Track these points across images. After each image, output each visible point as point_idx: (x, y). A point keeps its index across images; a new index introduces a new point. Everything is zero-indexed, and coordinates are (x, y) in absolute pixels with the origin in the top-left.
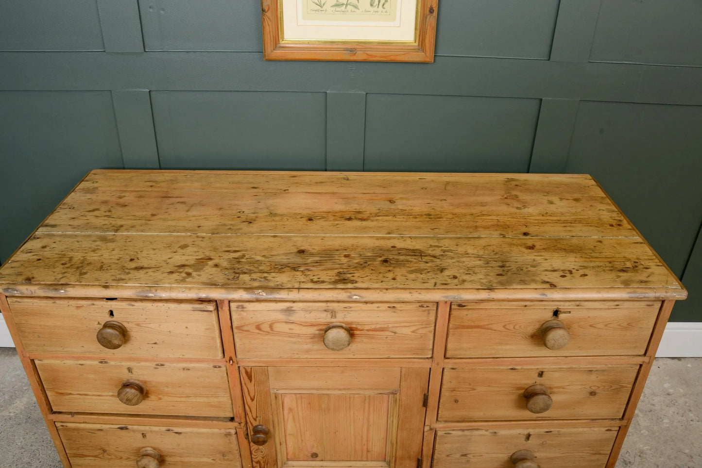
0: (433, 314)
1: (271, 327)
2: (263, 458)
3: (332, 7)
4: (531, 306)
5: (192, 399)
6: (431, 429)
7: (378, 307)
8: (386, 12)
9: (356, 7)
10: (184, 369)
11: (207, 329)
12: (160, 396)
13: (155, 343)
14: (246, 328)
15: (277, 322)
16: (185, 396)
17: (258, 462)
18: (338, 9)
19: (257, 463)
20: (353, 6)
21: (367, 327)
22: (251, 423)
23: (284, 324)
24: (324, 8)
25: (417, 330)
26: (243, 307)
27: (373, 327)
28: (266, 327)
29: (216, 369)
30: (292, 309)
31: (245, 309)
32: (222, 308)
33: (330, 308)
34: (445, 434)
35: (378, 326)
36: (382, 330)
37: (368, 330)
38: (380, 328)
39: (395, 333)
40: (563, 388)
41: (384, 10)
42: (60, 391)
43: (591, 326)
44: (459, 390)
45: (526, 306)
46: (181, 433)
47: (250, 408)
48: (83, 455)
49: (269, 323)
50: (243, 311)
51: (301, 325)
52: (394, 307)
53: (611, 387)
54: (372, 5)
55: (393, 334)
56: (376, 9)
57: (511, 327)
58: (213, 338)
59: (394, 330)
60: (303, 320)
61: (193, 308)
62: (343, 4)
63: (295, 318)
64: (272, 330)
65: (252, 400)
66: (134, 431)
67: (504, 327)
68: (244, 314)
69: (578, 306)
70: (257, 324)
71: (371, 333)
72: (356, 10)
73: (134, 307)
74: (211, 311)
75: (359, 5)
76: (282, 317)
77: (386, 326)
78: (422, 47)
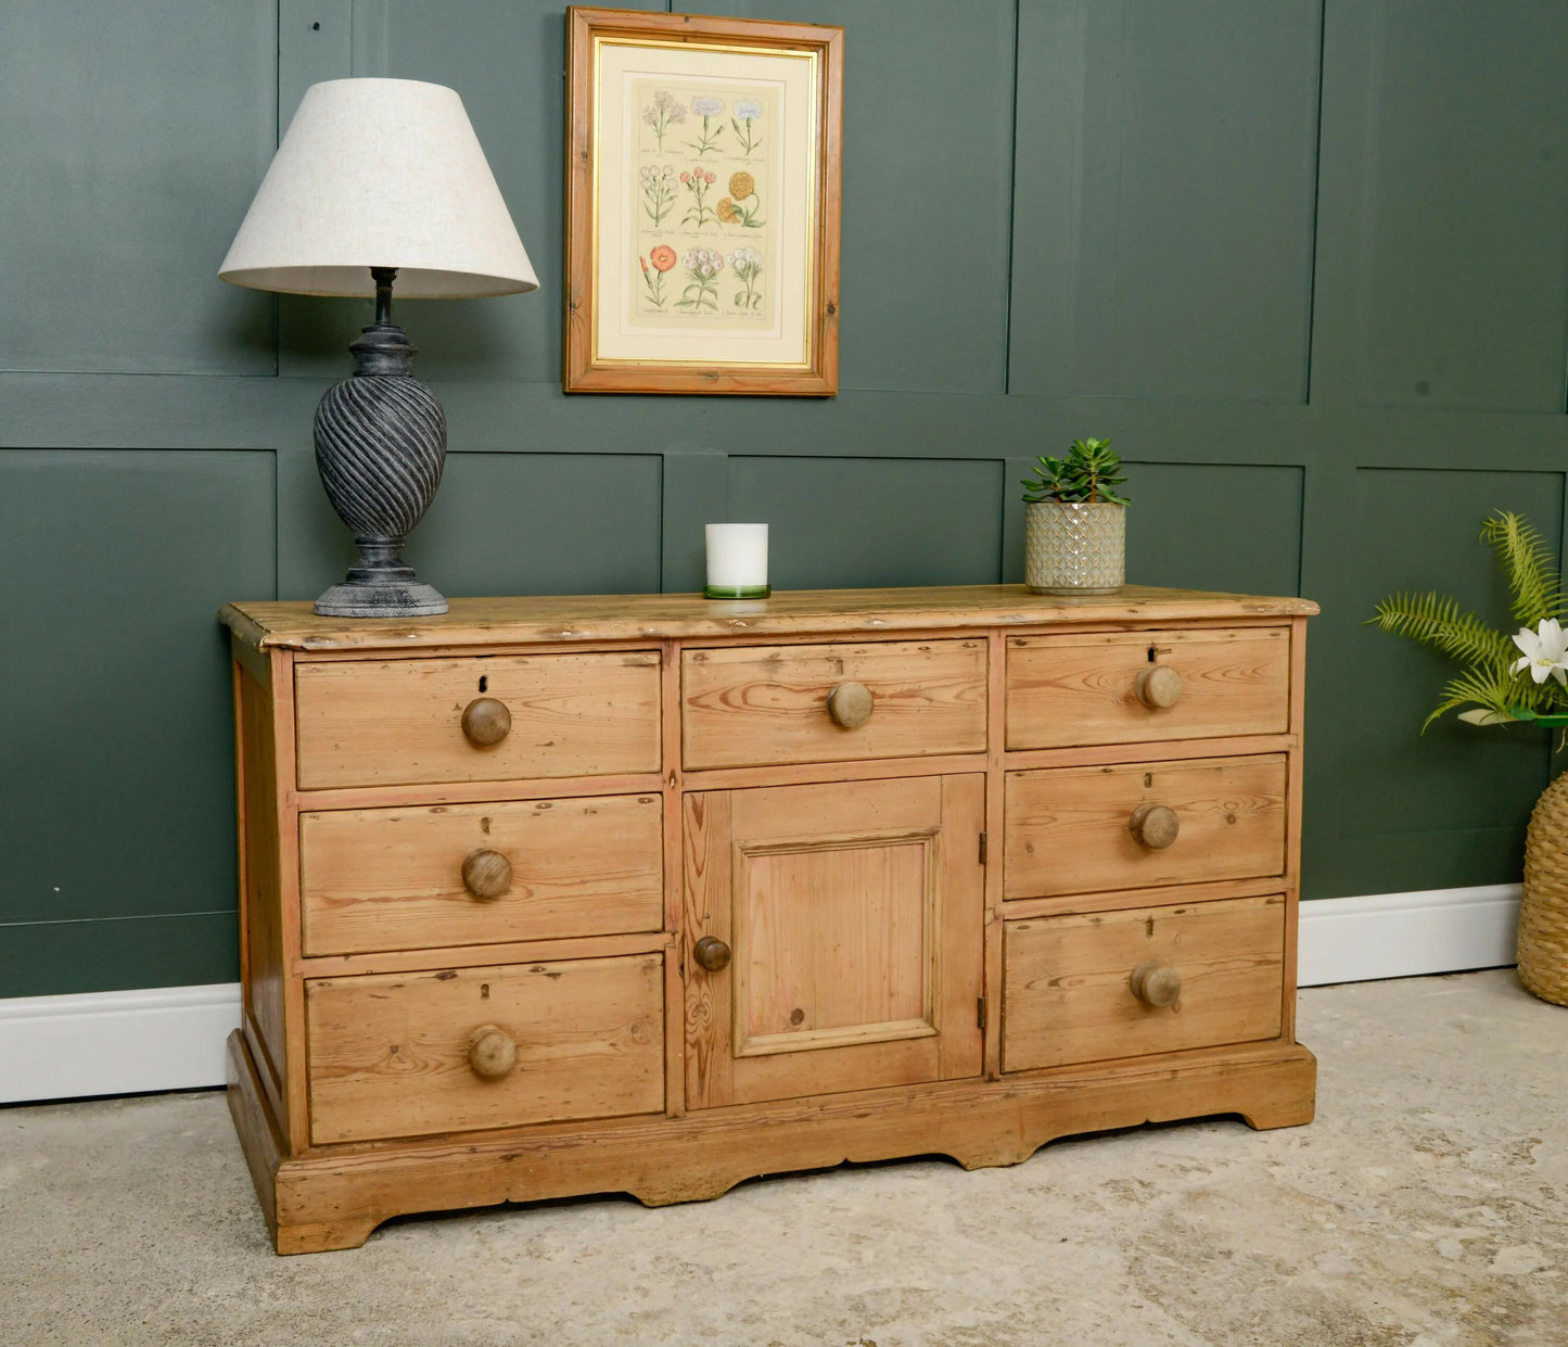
0: (983, 658)
1: (744, 695)
2: (706, 1030)
3: (676, 305)
4: (1117, 640)
5: (590, 889)
6: (996, 918)
7: (905, 650)
8: (759, 315)
9: (713, 306)
10: (586, 811)
11: (644, 704)
12: (530, 887)
13: (551, 744)
14: (704, 701)
15: (752, 687)
16: (578, 880)
17: (696, 1044)
18: (685, 308)
19: (693, 1046)
20: (709, 304)
21: (889, 691)
22: (692, 934)
23: (765, 688)
24: (663, 306)
25: (962, 692)
26: (704, 658)
27: (898, 689)
28: (736, 698)
29: (643, 805)
30: (779, 658)
31: (705, 662)
32: (669, 664)
33: (836, 654)
34: (1019, 928)
35: (906, 687)
36: (912, 694)
37: (891, 697)
38: (908, 690)
39: (931, 700)
40: (1186, 809)
41: (755, 312)
42: (336, 896)
43: (1204, 676)
44: (1033, 821)
45: (1109, 641)
46: (559, 974)
47: (693, 895)
48: (345, 1068)
49: (742, 688)
50: (703, 665)
51: (791, 690)
52: (927, 648)
53: (1255, 803)
54: (737, 303)
55: (927, 703)
56: (744, 309)
57: (1093, 681)
58: (651, 724)
59: (928, 693)
60: (794, 680)
61: (626, 660)
62: (693, 302)
63: (784, 675)
64: (745, 702)
65: (699, 873)
66: (466, 980)
67: (1084, 681)
68: (704, 671)
69: (1179, 638)
70: (723, 691)
71: (895, 701)
72: (713, 311)
73: (526, 666)
74: (653, 665)
75: (718, 304)
76: (760, 674)
77: (916, 687)
78: (818, 370)
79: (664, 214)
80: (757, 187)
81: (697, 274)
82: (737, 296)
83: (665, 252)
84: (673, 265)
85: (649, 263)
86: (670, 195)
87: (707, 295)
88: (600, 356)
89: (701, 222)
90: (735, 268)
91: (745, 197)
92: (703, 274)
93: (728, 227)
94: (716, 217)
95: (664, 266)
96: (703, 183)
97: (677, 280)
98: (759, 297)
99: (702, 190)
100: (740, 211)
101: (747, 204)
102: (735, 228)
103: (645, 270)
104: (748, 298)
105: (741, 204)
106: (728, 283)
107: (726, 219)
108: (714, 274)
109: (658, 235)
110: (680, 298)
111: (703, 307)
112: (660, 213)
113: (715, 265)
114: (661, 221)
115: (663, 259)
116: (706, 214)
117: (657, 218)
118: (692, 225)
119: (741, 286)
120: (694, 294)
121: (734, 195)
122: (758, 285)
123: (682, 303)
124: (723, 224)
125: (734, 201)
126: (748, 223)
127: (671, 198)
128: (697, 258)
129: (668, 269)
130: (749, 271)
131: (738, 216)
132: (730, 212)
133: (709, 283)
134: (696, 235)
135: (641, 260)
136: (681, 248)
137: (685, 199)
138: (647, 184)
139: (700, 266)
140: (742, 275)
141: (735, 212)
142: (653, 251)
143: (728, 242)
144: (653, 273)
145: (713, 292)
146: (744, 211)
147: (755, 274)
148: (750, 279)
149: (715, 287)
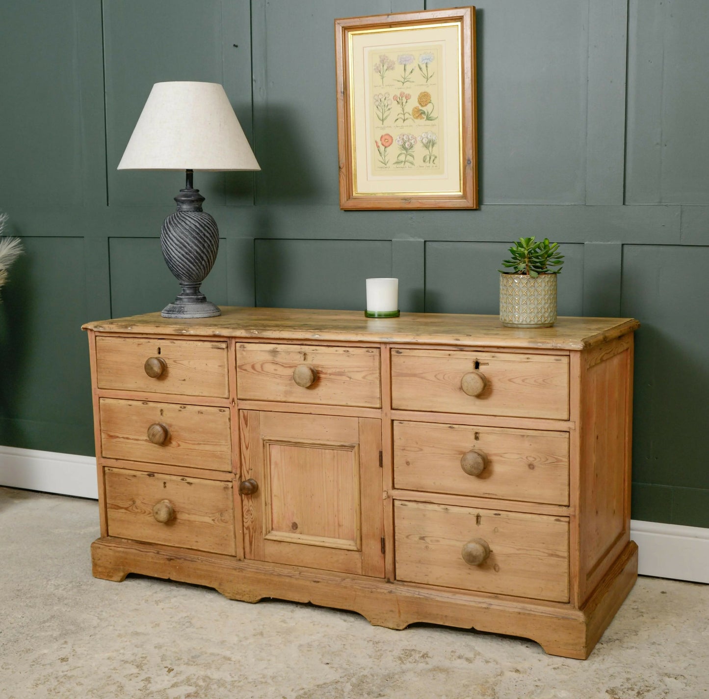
0: (377, 358)
1: (262, 366)
2: (252, 523)
3: (394, 164)
4: (454, 355)
5: (203, 447)
6: (389, 497)
7: (336, 351)
8: (436, 167)
9: (412, 163)
10: (199, 412)
11: (220, 366)
12: (179, 442)
13: (184, 380)
14: (244, 367)
15: (266, 362)
16: (197, 442)
17: (248, 528)
18: (398, 165)
19: (247, 529)
20: (410, 162)
21: (329, 371)
22: (245, 476)
23: (271, 364)
24: (387, 165)
25: (366, 375)
26: (244, 347)
27: (334, 370)
28: (258, 367)
29: (221, 413)
30: (277, 350)
31: (245, 349)
32: (230, 349)
33: (303, 350)
34: (402, 504)
35: (338, 370)
36: (341, 374)
37: (330, 374)
38: (338, 372)
39: (350, 378)
40: (501, 456)
41: (434, 165)
42: (112, 434)
43: (510, 380)
44: (408, 449)
45: (449, 355)
46: (191, 483)
47: (244, 457)
48: (118, 506)
49: (261, 363)
50: (244, 350)
51: (283, 366)
52: (348, 351)
53: (547, 460)
54: (424, 161)
55: (348, 379)
56: (428, 164)
57: (440, 377)
58: (223, 375)
59: (349, 375)
60: (285, 361)
61: (213, 345)
62: (402, 162)
63: (279, 359)
64: (262, 370)
65: (247, 448)
66: (158, 479)
67: (435, 376)
68: (244, 353)
69: (493, 357)
70: (253, 363)
71: (332, 377)
72: (413, 166)
73: (175, 345)
74: (223, 349)
75: (414, 162)
76: (269, 357)
77: (342, 370)
78: (464, 196)
79: (386, 117)
80: (433, 99)
81: (404, 147)
82: (424, 157)
83: (387, 137)
84: (391, 144)
85: (380, 144)
86: (389, 107)
87: (409, 158)
88: (359, 191)
89: (404, 120)
90: (423, 143)
91: (426, 105)
92: (406, 147)
93: (418, 121)
94: (412, 117)
95: (387, 144)
96: (404, 100)
97: (394, 150)
98: (436, 157)
99: (404, 104)
100: (424, 113)
101: (428, 109)
102: (423, 121)
103: (378, 147)
104: (430, 158)
105: (424, 109)
106: (419, 151)
107: (417, 118)
108: (412, 147)
109: (383, 129)
110: (395, 160)
111: (407, 164)
112: (384, 118)
113: (412, 141)
114: (385, 121)
115: (386, 141)
116: (407, 116)
117: (383, 120)
118: (400, 122)
119: (426, 152)
120: (402, 158)
121: (420, 104)
122: (435, 150)
123: (397, 163)
124: (416, 120)
125: (421, 108)
126: (429, 118)
127: (389, 109)
128: (403, 139)
129: (389, 146)
130: (430, 144)
131: (423, 115)
132: (419, 114)
133: (410, 151)
134: (402, 127)
135: (376, 142)
136: (395, 134)
137: (396, 109)
138: (377, 103)
139: (405, 143)
140: (426, 146)
141: (422, 113)
142: (382, 137)
143: (418, 129)
144: (382, 148)
145: (413, 157)
146: (426, 112)
147: (433, 146)
148: (430, 148)
149: (413, 154)
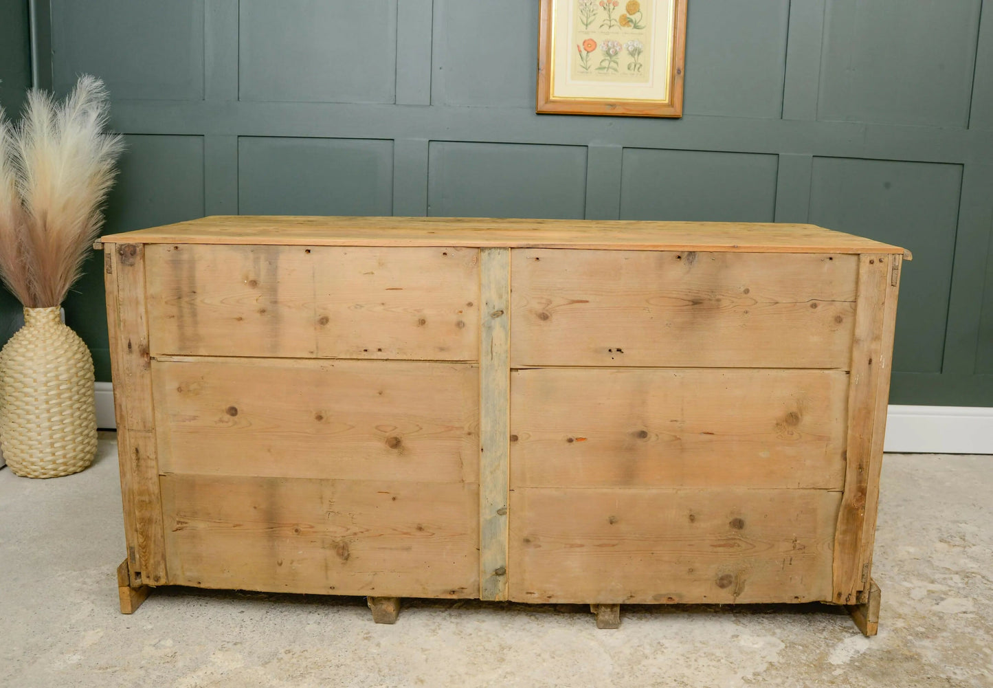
3: (596, 69)
8: (641, 75)
9: (616, 70)
18: (601, 71)
20: (613, 69)
24: (589, 70)
41: (639, 73)
54: (629, 69)
56: (632, 72)
62: (605, 68)
72: (616, 72)
75: (619, 69)
78: (671, 104)
79: (590, 23)
80: (641, 9)
81: (608, 53)
82: (629, 65)
83: (591, 42)
84: (594, 50)
85: (582, 49)
86: (594, 12)
87: (612, 64)
88: (555, 95)
89: (610, 27)
90: (628, 50)
91: (634, 13)
92: (611, 54)
93: (626, 29)
94: (619, 24)
95: (589, 50)
96: (611, 7)
97: (597, 56)
98: (641, 65)
99: (611, 10)
100: (631, 21)
101: (635, 17)
102: (629, 29)
103: (580, 51)
104: (635, 66)
105: (632, 17)
106: (624, 58)
107: (624, 25)
108: (617, 54)
109: (587, 33)
110: (598, 66)
111: (610, 70)
112: (588, 22)
113: (618, 49)
114: (589, 26)
115: (589, 46)
116: (613, 22)
117: (587, 25)
118: (606, 28)
119: (632, 60)
120: (605, 64)
121: (628, 12)
122: (641, 59)
123: (600, 68)
124: (622, 28)
125: (628, 16)
126: (636, 27)
127: (594, 15)
128: (608, 46)
129: (592, 51)
130: (636, 52)
131: (630, 23)
132: (626, 21)
133: (614, 58)
134: (607, 33)
135: (578, 46)
136: (599, 39)
137: (602, 15)
138: (582, 7)
139: (609, 49)
140: (632, 54)
141: (629, 21)
142: (584, 42)
143: (625, 37)
144: (584, 53)
145: (617, 63)
146: (634, 20)
147: (639, 53)
148: (636, 56)
149: (617, 60)
